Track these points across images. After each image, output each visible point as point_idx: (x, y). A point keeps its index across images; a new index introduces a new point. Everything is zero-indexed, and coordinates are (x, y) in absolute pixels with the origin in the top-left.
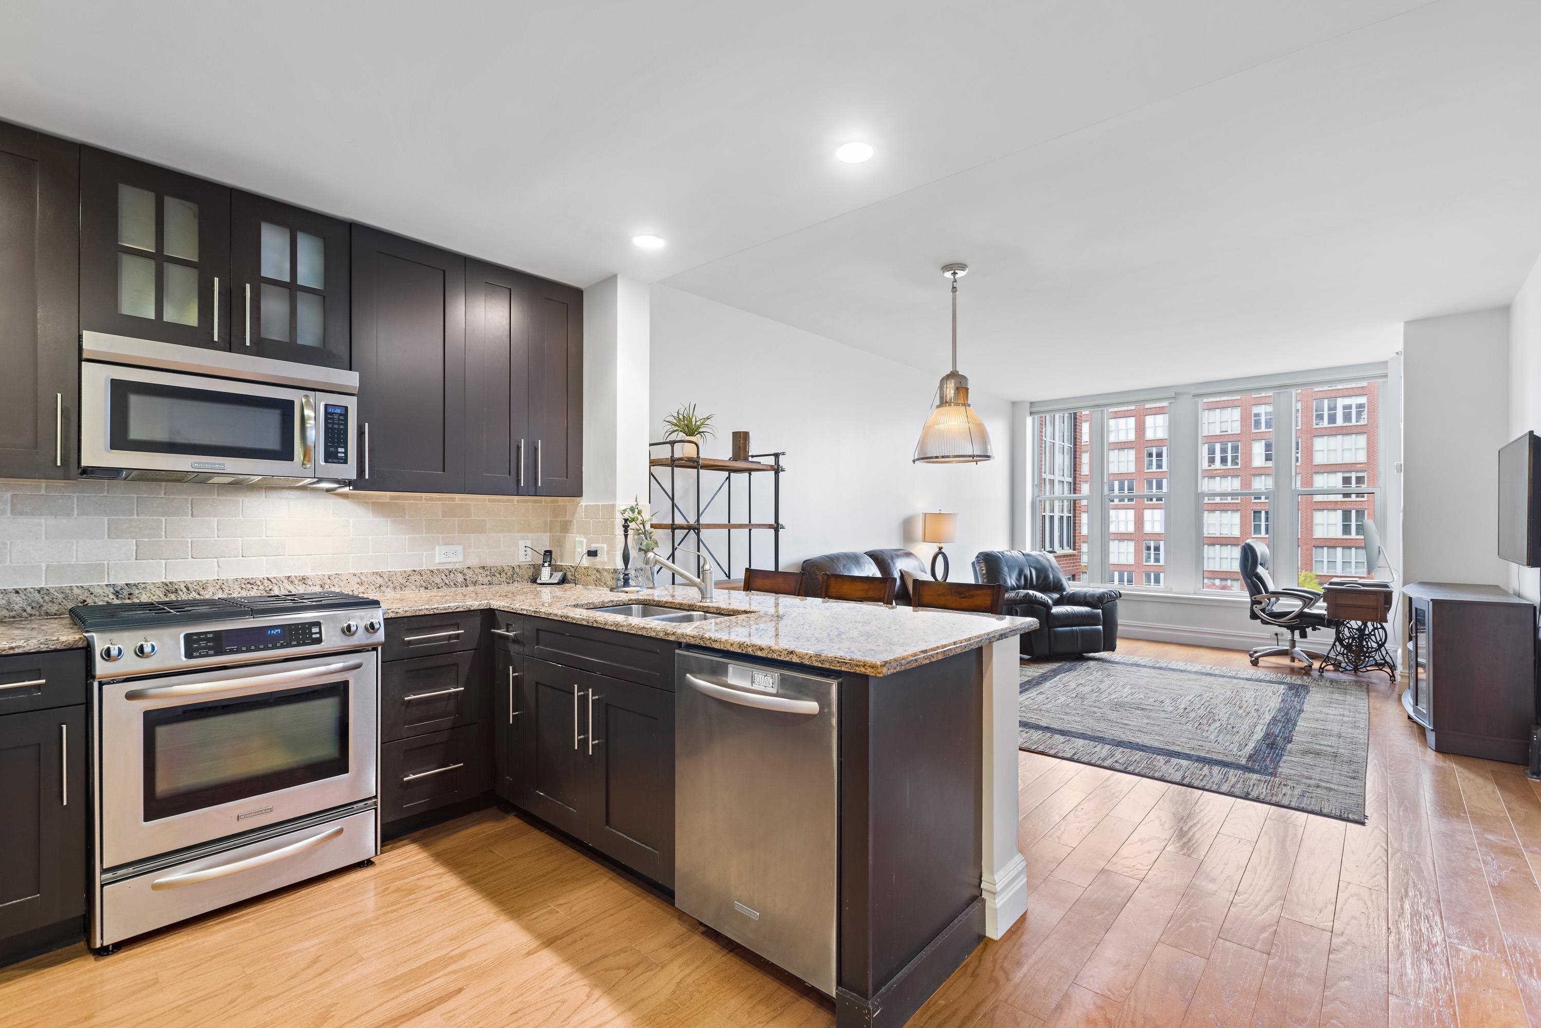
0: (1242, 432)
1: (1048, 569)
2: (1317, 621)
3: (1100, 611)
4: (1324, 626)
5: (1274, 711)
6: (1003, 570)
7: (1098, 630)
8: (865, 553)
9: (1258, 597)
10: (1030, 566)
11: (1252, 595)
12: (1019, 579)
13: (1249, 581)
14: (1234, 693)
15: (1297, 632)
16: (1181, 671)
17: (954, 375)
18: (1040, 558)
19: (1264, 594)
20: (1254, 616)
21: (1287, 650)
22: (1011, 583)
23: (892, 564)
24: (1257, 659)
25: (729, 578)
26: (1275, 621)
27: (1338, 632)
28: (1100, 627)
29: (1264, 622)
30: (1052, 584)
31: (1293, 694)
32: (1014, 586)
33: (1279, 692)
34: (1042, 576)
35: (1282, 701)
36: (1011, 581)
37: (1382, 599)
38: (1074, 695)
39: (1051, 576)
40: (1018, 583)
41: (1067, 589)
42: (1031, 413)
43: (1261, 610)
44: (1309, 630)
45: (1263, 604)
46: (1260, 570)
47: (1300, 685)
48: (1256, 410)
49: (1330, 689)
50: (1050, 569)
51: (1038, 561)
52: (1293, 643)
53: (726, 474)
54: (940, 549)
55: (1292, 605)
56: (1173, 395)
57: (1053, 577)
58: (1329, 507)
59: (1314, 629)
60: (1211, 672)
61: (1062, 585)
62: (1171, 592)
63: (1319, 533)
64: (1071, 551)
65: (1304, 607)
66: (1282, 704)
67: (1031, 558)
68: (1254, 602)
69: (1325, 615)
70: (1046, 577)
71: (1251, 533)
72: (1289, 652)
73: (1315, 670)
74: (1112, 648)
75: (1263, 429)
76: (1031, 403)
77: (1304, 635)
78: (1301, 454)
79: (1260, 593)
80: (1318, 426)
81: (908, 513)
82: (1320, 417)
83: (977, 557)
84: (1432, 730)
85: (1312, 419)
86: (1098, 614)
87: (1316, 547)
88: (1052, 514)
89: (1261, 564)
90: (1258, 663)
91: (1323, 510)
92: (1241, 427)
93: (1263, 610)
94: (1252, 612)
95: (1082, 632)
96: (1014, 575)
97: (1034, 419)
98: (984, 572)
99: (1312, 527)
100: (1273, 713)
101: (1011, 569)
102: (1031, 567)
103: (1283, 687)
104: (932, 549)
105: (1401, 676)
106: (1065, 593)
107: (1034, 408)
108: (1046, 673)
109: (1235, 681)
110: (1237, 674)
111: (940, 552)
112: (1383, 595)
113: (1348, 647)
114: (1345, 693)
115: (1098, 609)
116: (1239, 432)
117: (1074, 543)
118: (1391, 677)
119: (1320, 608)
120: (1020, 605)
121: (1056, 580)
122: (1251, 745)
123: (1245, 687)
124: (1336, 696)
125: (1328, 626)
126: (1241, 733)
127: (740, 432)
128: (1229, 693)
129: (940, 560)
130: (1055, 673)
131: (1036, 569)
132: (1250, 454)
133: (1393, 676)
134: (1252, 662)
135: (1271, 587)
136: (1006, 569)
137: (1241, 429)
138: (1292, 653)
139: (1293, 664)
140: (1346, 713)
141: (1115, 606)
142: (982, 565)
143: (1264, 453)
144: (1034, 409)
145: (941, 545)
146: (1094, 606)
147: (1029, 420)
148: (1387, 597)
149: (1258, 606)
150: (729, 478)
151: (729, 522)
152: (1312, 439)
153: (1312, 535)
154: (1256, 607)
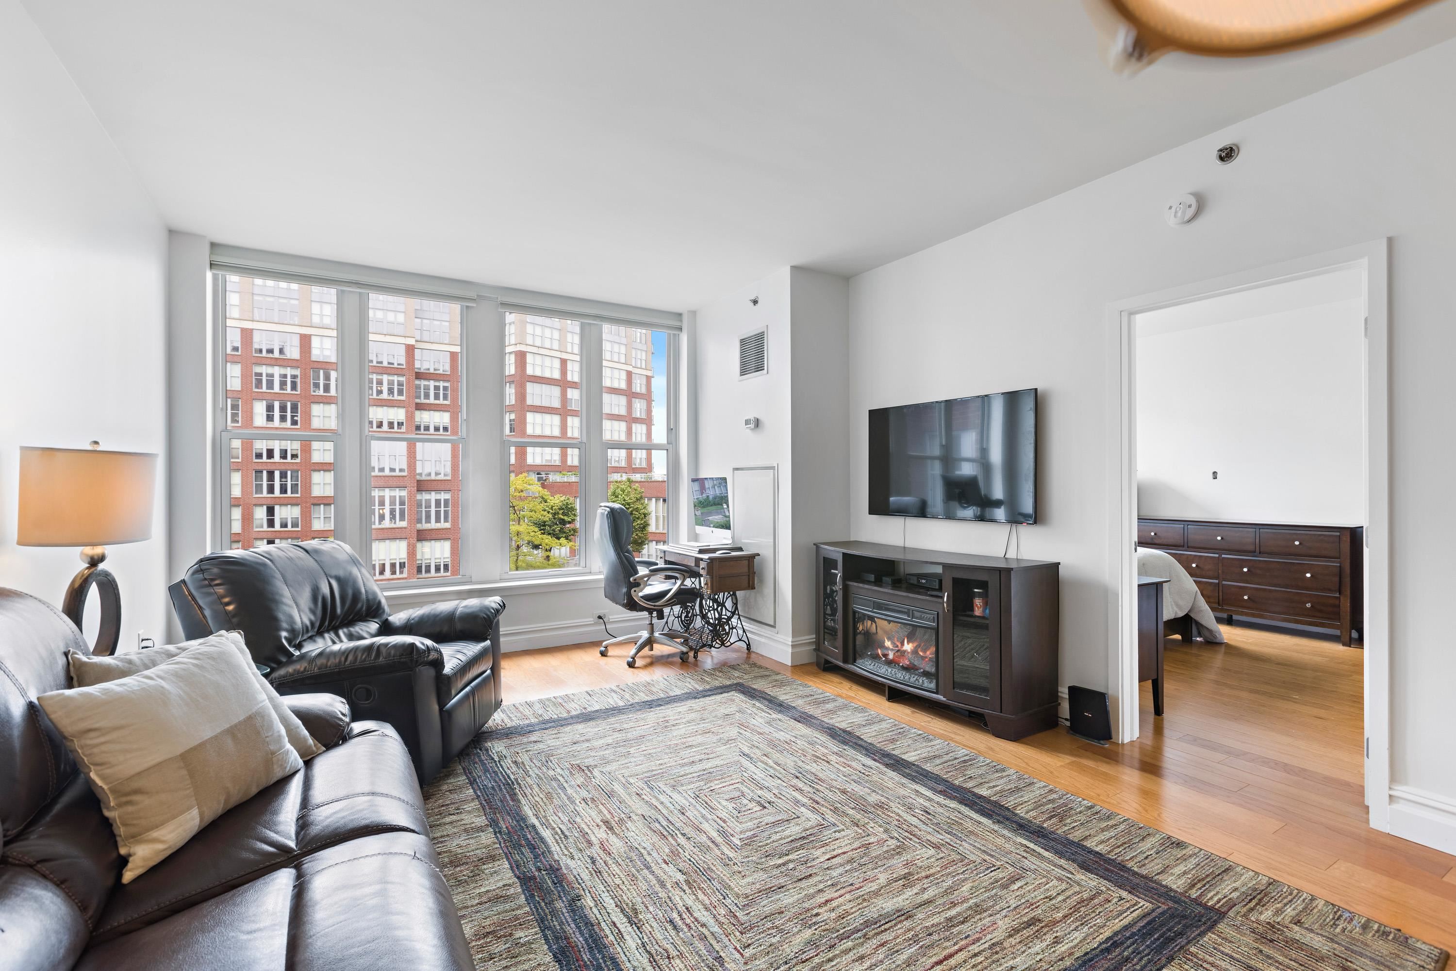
0: (242, 389)
1: (356, 577)
9: (638, 578)
10: (326, 576)
12: (311, 607)
13: (623, 556)
14: (746, 729)
19: (642, 573)
22: (302, 623)
28: (489, 671)
31: (771, 704)
33: (758, 705)
34: (350, 592)
35: (798, 722)
36: (300, 618)
37: (751, 563)
39: (363, 590)
40: (312, 618)
41: (386, 610)
42: (212, 265)
43: (639, 594)
47: (736, 685)
48: (257, 369)
49: (762, 681)
50: (359, 577)
51: (332, 563)
52: (652, 628)
54: (94, 562)
56: (475, 297)
58: (325, 468)
61: (379, 604)
63: (317, 492)
65: (682, 582)
66: (814, 728)
67: (324, 560)
68: (633, 585)
70: (355, 595)
71: (252, 493)
75: (264, 389)
76: (213, 245)
78: (301, 417)
80: (314, 394)
82: (317, 386)
85: (310, 386)
86: (488, 648)
87: (314, 505)
90: (635, 663)
91: (319, 471)
92: (242, 384)
95: (476, 690)
96: (304, 604)
99: (310, 486)
101: (293, 588)
102: (331, 577)
103: (737, 695)
106: (391, 620)
107: (217, 257)
111: (94, 571)
115: (483, 639)
116: (240, 389)
121: (370, 597)
124: (793, 691)
128: (744, 732)
131: (338, 579)
132: (252, 412)
134: (629, 663)
136: (285, 590)
137: (242, 387)
140: (860, 715)
143: (265, 413)
144: (219, 259)
145: (98, 551)
152: (310, 405)
153: (310, 494)
154: (635, 591)
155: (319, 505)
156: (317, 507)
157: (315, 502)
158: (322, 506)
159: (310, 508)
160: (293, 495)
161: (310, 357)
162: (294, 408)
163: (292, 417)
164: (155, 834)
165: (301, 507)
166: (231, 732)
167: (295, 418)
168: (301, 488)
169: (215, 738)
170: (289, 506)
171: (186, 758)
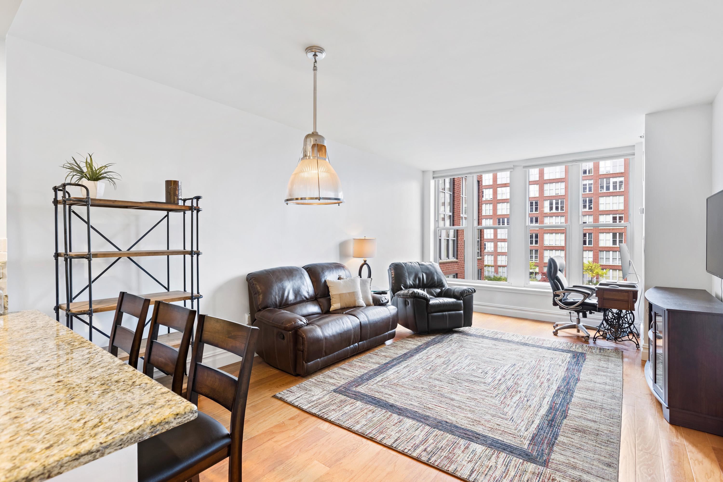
0: (565, 194)
1: (434, 274)
2: (592, 308)
3: (462, 301)
4: (596, 311)
5: (560, 381)
6: (405, 275)
7: (460, 314)
8: (303, 268)
9: (558, 292)
10: (422, 272)
11: (554, 290)
12: (414, 280)
13: (552, 282)
14: (537, 362)
15: (581, 314)
16: (509, 341)
17: (314, 134)
18: (430, 267)
19: (561, 290)
20: (555, 304)
21: (575, 325)
23: (322, 274)
24: (557, 331)
25: (168, 291)
26: (567, 308)
27: (605, 315)
28: (462, 312)
29: (561, 308)
30: (436, 283)
31: (575, 362)
32: (411, 285)
33: (566, 360)
34: (430, 278)
35: (567, 369)
36: (410, 282)
37: (631, 295)
38: (428, 368)
40: (414, 283)
41: (445, 286)
42: (433, 178)
43: (559, 300)
44: (588, 313)
45: (560, 297)
46: (559, 275)
47: (580, 353)
49: (599, 357)
50: (435, 274)
51: (428, 268)
52: (579, 321)
53: (165, 213)
54: (365, 261)
55: (578, 298)
56: (512, 167)
57: (437, 279)
58: (606, 231)
59: (591, 313)
60: (527, 342)
61: (442, 283)
62: (512, 286)
63: (602, 244)
64: (455, 260)
65: (585, 299)
66: (566, 373)
67: (423, 267)
68: (555, 295)
69: (597, 304)
70: (433, 278)
72: (576, 326)
73: (591, 338)
74: (469, 324)
76: (434, 172)
77: (585, 316)
78: (594, 205)
79: (558, 289)
80: (601, 192)
81: (343, 239)
82: (602, 187)
83: (390, 266)
84: (667, 408)
85: (598, 188)
86: (461, 303)
87: (600, 251)
88: (448, 238)
89: (560, 270)
90: (557, 333)
91: (603, 233)
92: (565, 192)
93: (560, 300)
94: (554, 301)
95: (449, 315)
96: (412, 279)
97: (435, 181)
98: (393, 276)
99: (598, 241)
100: (559, 383)
101: (410, 274)
103: (569, 355)
104: (360, 261)
105: (643, 348)
106: (443, 289)
107: (436, 175)
108: (422, 345)
109: (540, 350)
110: (543, 344)
111: (365, 263)
112: (632, 293)
113: (611, 325)
114: (608, 360)
115: (460, 300)
117: (457, 255)
118: (637, 345)
119: (594, 300)
120: (410, 299)
121: (439, 281)
122: (537, 422)
123: (545, 356)
124: (603, 364)
125: (599, 311)
126: (532, 406)
127: (171, 181)
128: (534, 362)
129: (365, 269)
130: (427, 345)
131: (426, 273)
133: (638, 344)
134: (554, 332)
135: (566, 286)
136: (407, 274)
138: (578, 327)
139: (578, 334)
140: (608, 381)
141: (472, 297)
142: (393, 271)
145: (365, 259)
146: (458, 298)
147: (432, 182)
148: (635, 294)
149: (557, 298)
150: (167, 216)
151: (168, 249)
152: (598, 198)
153: (598, 245)
154: (556, 298)
155: (603, 251)
156: (602, 252)
157: (601, 249)
158: (605, 252)
159: (598, 253)
160: (589, 246)
161: (599, 173)
162: (590, 201)
163: (589, 205)
164: (333, 305)
165: (593, 252)
166: (349, 293)
167: (591, 206)
168: (593, 242)
169: (346, 293)
170: (587, 251)
171: (340, 295)
